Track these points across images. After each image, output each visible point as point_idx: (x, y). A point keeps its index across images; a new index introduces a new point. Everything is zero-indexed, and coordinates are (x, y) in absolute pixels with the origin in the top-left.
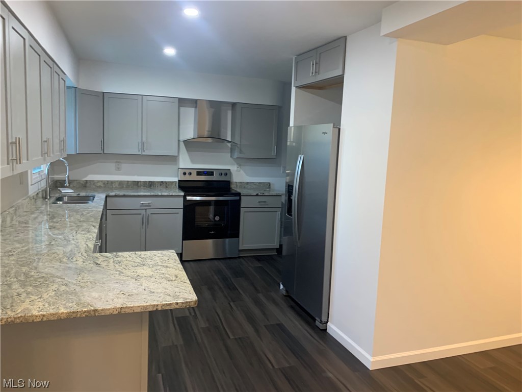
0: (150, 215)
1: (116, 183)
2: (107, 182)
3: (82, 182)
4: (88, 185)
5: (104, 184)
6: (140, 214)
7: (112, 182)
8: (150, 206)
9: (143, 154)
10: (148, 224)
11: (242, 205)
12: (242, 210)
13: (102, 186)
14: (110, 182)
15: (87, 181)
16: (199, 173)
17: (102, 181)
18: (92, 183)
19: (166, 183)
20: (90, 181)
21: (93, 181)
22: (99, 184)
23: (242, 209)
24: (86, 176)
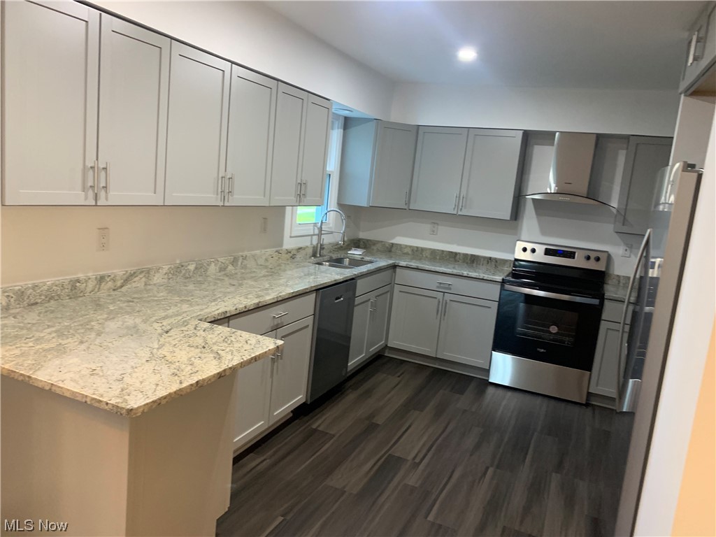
0: (448, 301)
1: (428, 251)
2: (416, 249)
3: (387, 245)
4: (393, 249)
5: (413, 250)
6: (436, 298)
7: (423, 250)
8: (450, 289)
9: (460, 213)
10: (444, 315)
11: (604, 316)
12: (603, 326)
13: (410, 253)
14: (420, 249)
15: (393, 244)
16: (548, 252)
17: (410, 247)
18: (399, 247)
19: (496, 260)
20: (397, 244)
21: (400, 245)
22: (406, 251)
23: (603, 323)
24: (394, 238)
